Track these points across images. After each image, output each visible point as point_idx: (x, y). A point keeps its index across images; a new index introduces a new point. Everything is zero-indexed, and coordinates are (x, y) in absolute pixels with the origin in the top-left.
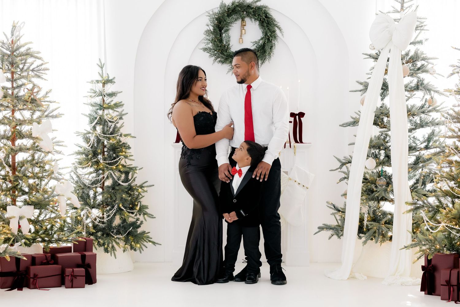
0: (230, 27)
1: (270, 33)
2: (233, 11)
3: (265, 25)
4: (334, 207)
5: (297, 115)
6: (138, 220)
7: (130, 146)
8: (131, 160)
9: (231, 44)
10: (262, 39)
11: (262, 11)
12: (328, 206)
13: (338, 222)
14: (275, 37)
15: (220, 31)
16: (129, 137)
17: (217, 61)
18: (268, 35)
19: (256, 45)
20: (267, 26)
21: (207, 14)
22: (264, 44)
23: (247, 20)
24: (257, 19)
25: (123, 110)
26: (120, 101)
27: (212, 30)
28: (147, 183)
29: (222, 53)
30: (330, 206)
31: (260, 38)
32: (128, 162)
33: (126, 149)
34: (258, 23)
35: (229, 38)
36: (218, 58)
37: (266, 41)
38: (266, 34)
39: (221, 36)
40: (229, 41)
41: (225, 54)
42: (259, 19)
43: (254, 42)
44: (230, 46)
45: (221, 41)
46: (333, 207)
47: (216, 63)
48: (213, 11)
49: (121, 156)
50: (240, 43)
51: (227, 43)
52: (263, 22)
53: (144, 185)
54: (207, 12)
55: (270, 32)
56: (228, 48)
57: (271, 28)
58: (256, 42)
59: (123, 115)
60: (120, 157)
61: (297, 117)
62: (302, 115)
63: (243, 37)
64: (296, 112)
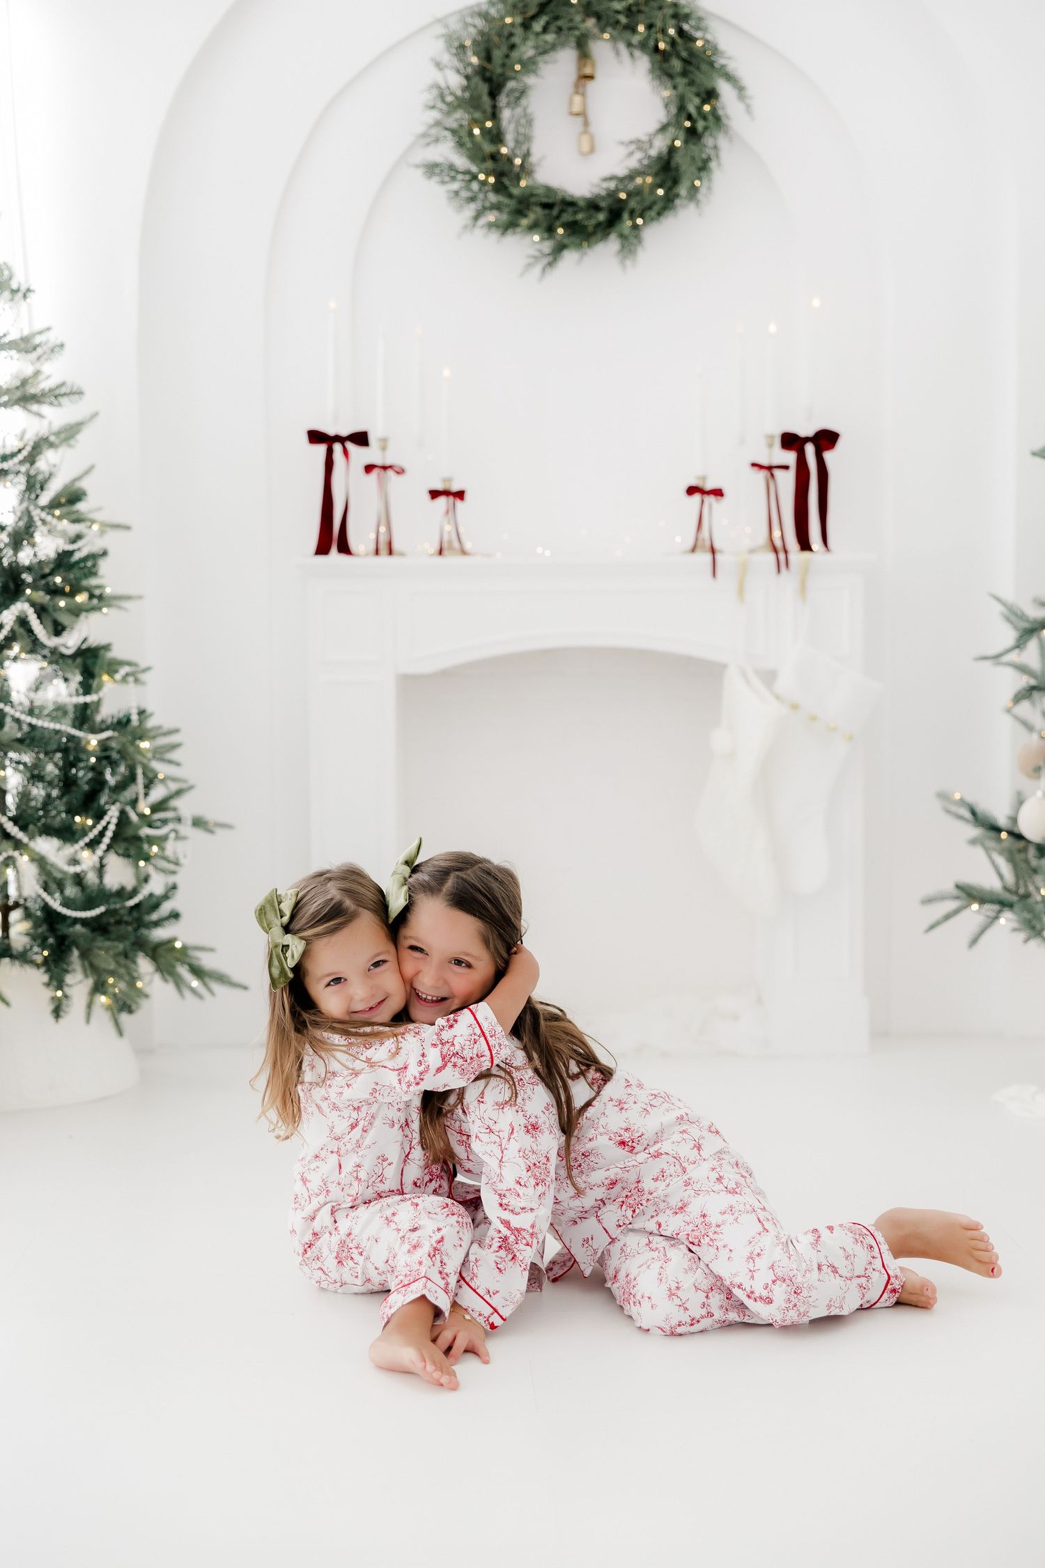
0: (530, 80)
1: (697, 101)
2: (542, 7)
3: (676, 64)
4: (974, 813)
5: (807, 440)
9: (538, 150)
10: (663, 128)
12: (948, 811)
13: (1001, 876)
14: (717, 119)
15: (493, 94)
16: (95, 527)
17: (482, 221)
18: (692, 109)
19: (639, 155)
20: (684, 74)
21: (440, 30)
22: (672, 150)
23: (602, 48)
24: (643, 46)
27: (459, 93)
29: (500, 188)
30: (954, 808)
31: (653, 126)
34: (644, 62)
35: (530, 122)
36: (484, 209)
37: (682, 134)
38: (682, 108)
39: (494, 116)
40: (528, 138)
41: (515, 191)
42: (652, 43)
43: (631, 142)
44: (533, 159)
45: (496, 137)
46: (968, 815)
47: (479, 232)
50: (580, 150)
51: (517, 142)
52: (665, 56)
54: (439, 21)
55: (698, 95)
56: (526, 170)
57: (699, 77)
58: (638, 144)
61: (810, 449)
62: (826, 439)
63: (592, 129)
64: (806, 429)
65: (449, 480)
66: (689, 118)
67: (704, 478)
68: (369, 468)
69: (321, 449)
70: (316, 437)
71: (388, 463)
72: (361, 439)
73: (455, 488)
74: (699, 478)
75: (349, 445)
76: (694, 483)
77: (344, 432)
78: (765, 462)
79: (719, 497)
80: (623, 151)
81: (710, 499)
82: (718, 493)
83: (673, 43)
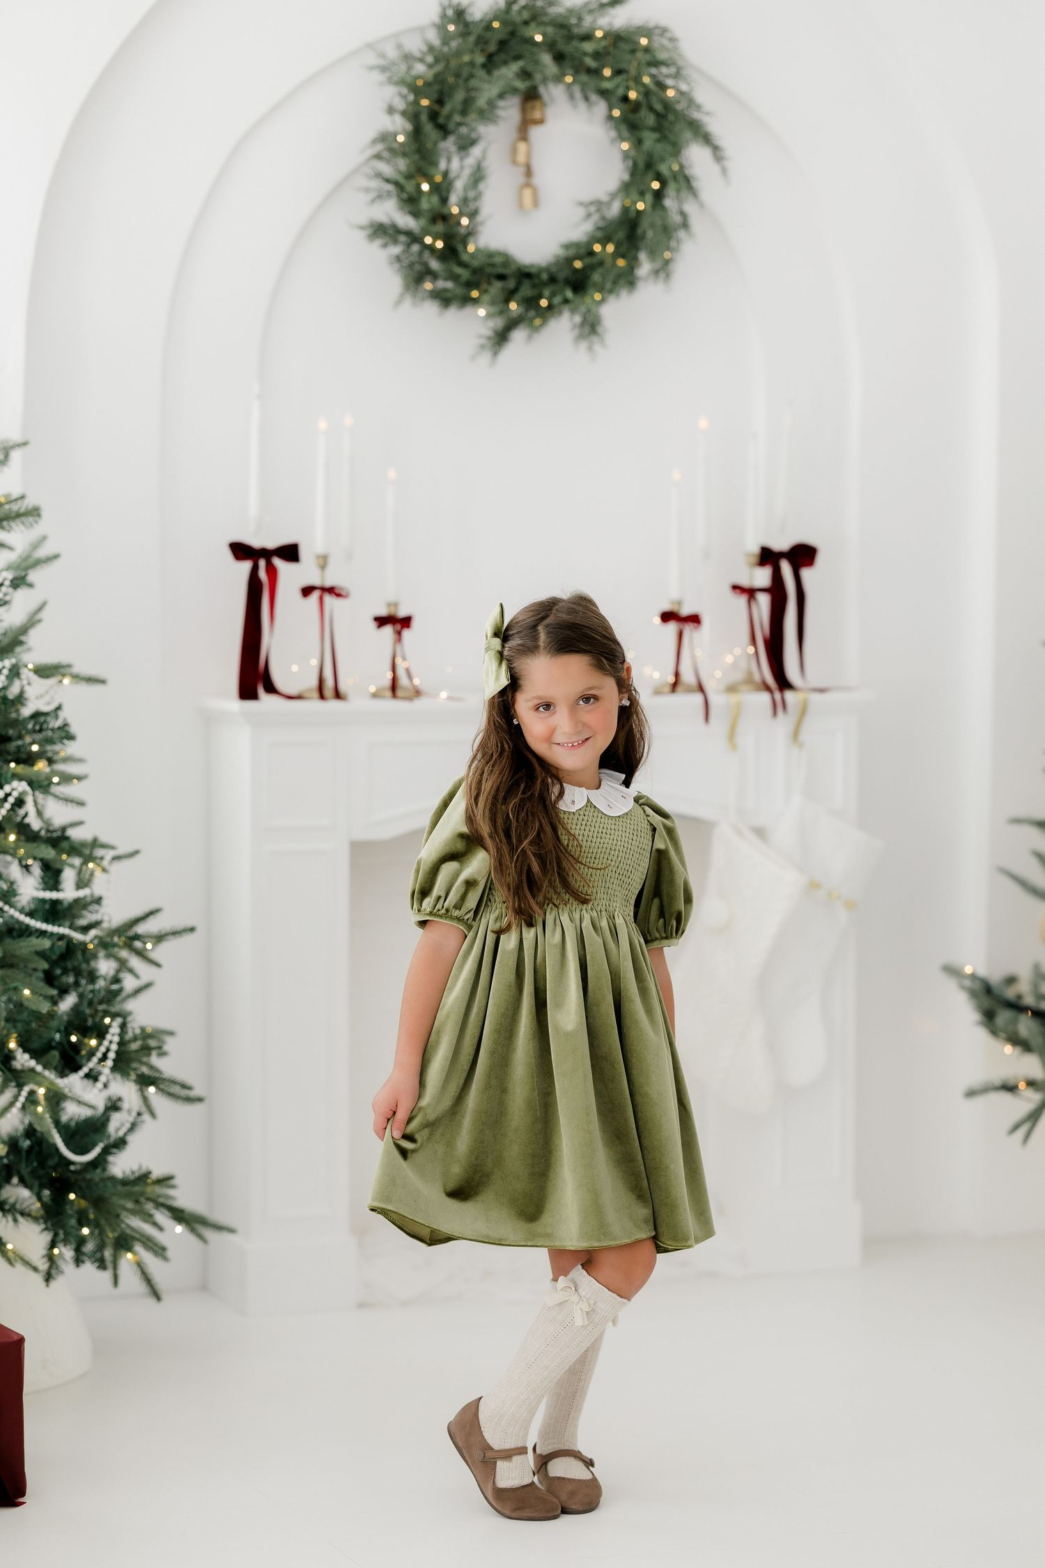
2: (502, 44)
3: (648, 116)
5: (782, 555)
6: (114, 1106)
7: (73, 729)
8: (68, 800)
10: (624, 189)
11: (633, 52)
14: (686, 180)
16: (66, 681)
17: (422, 291)
19: (596, 217)
20: (656, 129)
21: (372, 59)
22: (634, 213)
23: (558, 91)
24: (610, 91)
25: (44, 538)
26: (16, 493)
27: (403, 139)
28: (159, 916)
29: (448, 253)
31: (615, 183)
32: (58, 814)
33: (50, 741)
34: (601, 109)
36: (423, 277)
37: (648, 197)
38: (648, 165)
40: (478, 195)
41: (464, 256)
42: (619, 91)
43: (592, 203)
44: (481, 218)
45: (444, 193)
48: (399, 46)
49: (15, 784)
50: (520, 205)
51: (465, 199)
52: (635, 107)
53: (141, 929)
54: (370, 46)
56: (473, 231)
58: (598, 204)
59: (38, 563)
60: (7, 788)
61: (786, 568)
62: (803, 555)
63: (537, 180)
64: (781, 544)
65: (396, 605)
66: (659, 177)
67: (680, 603)
68: (307, 591)
69: (247, 566)
70: (240, 551)
71: (328, 584)
72: (290, 553)
73: (402, 613)
74: (673, 603)
75: (277, 562)
76: (667, 607)
77: (271, 544)
78: (745, 583)
79: (696, 624)
80: (581, 212)
81: (688, 629)
82: (695, 619)
83: (647, 93)
